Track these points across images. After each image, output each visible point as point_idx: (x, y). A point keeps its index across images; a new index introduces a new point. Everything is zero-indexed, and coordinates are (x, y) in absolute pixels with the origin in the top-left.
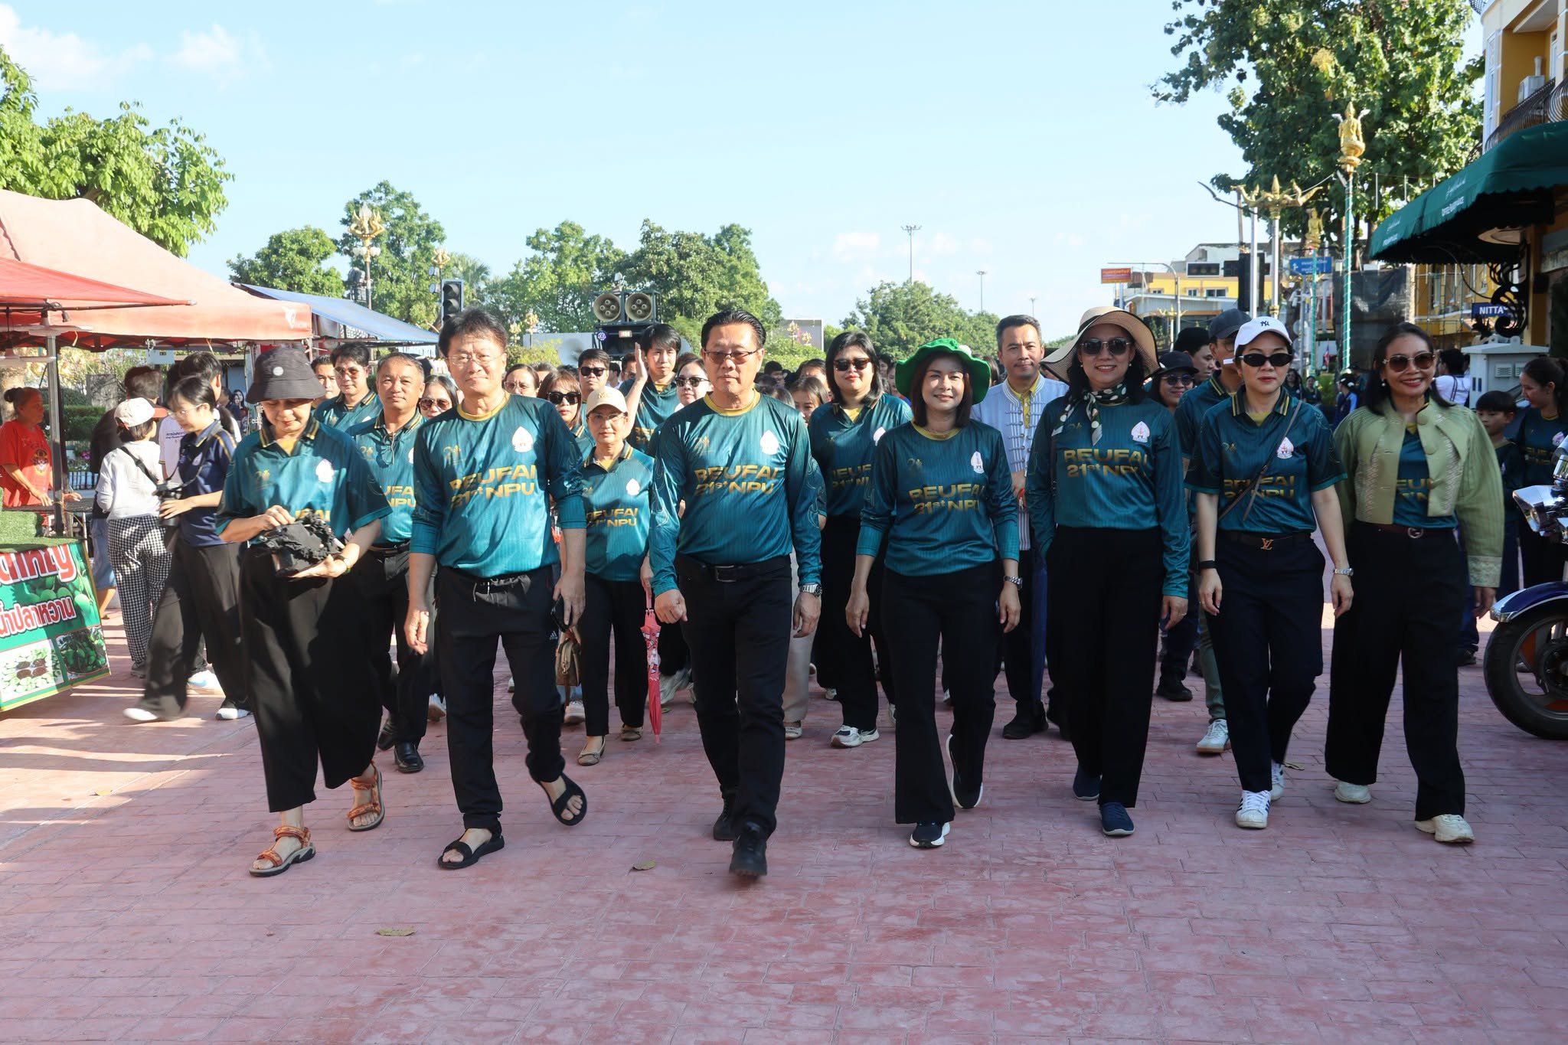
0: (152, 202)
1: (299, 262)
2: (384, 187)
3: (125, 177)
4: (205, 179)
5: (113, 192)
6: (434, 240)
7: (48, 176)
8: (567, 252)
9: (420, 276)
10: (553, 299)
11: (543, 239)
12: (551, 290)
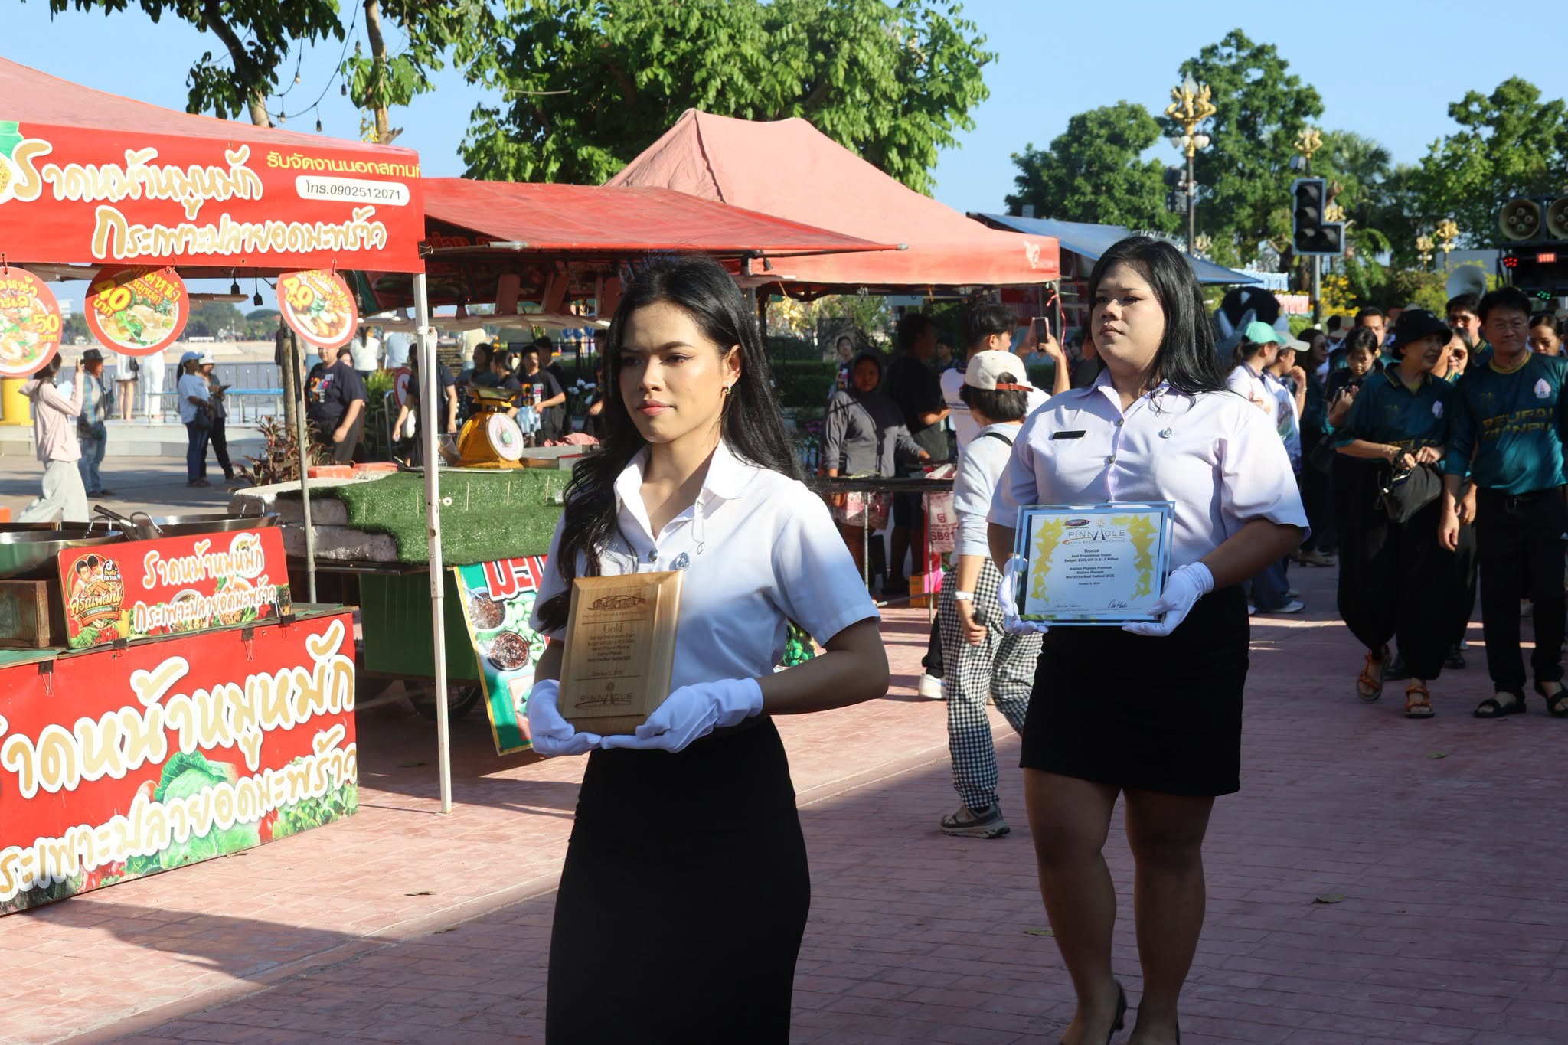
0: (895, 97)
1: (1110, 153)
2: (1236, 38)
3: (863, 68)
4: (961, 63)
5: (847, 88)
6: (1306, 114)
7: (770, 72)
8: (1510, 128)
9: (1284, 169)
10: (1488, 198)
11: (1475, 108)
12: (1483, 184)
